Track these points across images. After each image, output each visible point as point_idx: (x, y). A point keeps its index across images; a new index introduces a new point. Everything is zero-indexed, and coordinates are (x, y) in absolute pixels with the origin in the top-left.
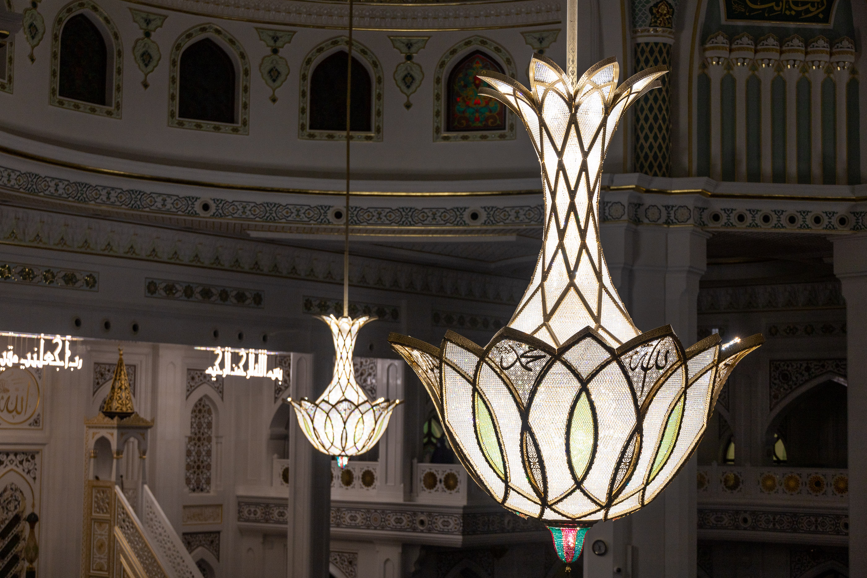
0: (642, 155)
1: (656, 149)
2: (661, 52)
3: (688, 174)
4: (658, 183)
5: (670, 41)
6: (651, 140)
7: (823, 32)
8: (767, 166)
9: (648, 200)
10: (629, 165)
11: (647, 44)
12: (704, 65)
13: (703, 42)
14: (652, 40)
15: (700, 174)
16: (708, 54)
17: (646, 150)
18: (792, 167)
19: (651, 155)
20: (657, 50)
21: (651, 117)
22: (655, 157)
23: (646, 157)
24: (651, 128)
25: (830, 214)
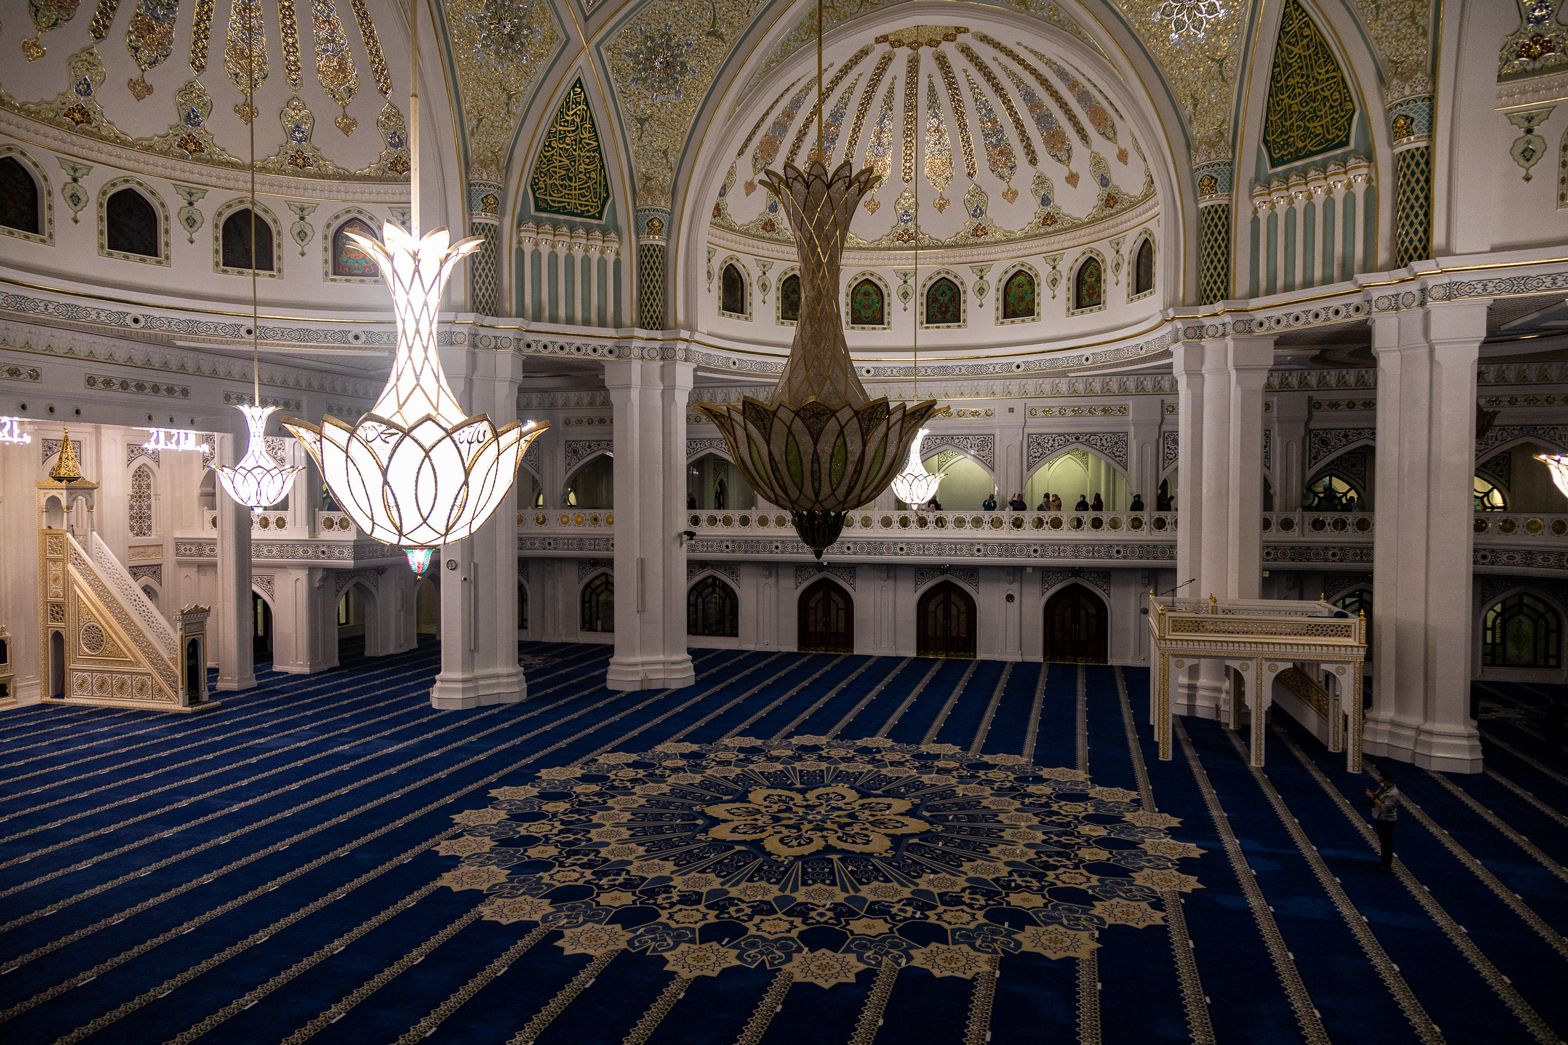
0: (477, 301)
1: (487, 297)
2: (490, 230)
3: (510, 316)
4: (489, 320)
5: (496, 223)
6: (484, 290)
7: (598, 226)
8: (562, 313)
9: (482, 332)
10: (468, 307)
11: (480, 224)
12: (520, 242)
13: (519, 226)
14: (484, 221)
15: (517, 316)
16: (522, 234)
17: (480, 297)
18: (579, 315)
19: (484, 301)
20: (487, 228)
21: (483, 275)
22: (487, 303)
23: (480, 302)
24: (484, 282)
25: (603, 347)
